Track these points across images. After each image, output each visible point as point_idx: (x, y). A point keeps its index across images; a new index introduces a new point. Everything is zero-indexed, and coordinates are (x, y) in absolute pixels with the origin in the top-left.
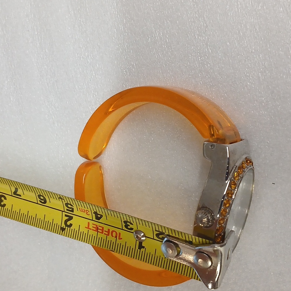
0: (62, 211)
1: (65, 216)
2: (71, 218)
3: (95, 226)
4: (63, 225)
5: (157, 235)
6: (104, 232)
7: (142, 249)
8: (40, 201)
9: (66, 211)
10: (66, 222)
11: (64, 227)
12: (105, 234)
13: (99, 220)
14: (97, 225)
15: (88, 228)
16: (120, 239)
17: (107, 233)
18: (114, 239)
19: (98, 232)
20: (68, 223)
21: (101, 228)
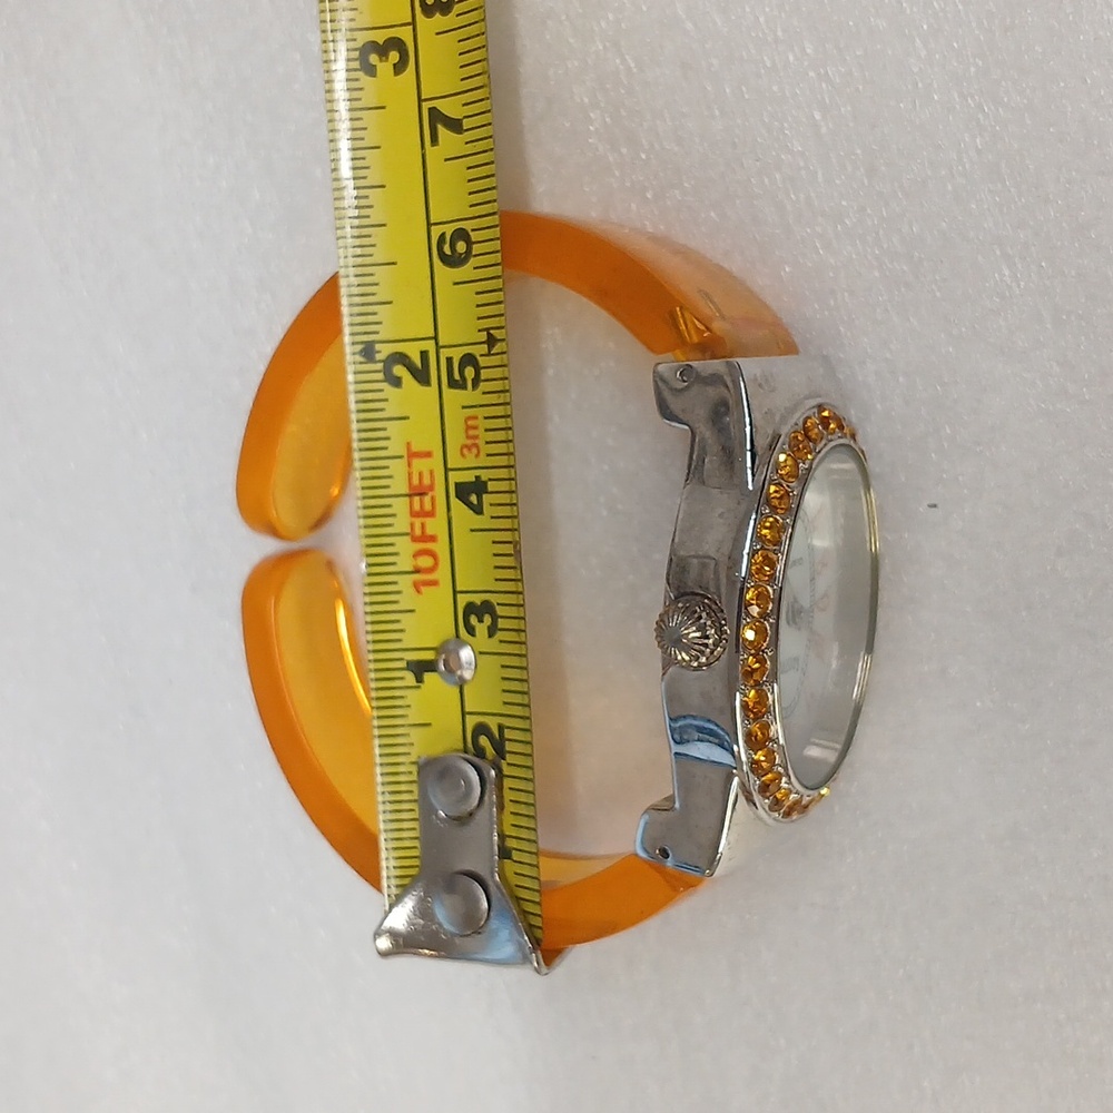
0: (436, 338)
1: (422, 352)
2: (421, 376)
3: (427, 481)
4: (384, 351)
5: (481, 729)
6: (418, 522)
7: (410, 678)
8: (443, 234)
9: (444, 353)
10: (401, 358)
11: (378, 357)
12: (412, 525)
13: (457, 496)
14: (431, 488)
15: (412, 455)
16: (417, 586)
17: (418, 532)
18: (405, 563)
19: (410, 496)
20: (399, 370)
21: (428, 507)
